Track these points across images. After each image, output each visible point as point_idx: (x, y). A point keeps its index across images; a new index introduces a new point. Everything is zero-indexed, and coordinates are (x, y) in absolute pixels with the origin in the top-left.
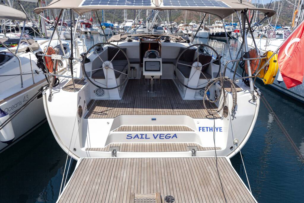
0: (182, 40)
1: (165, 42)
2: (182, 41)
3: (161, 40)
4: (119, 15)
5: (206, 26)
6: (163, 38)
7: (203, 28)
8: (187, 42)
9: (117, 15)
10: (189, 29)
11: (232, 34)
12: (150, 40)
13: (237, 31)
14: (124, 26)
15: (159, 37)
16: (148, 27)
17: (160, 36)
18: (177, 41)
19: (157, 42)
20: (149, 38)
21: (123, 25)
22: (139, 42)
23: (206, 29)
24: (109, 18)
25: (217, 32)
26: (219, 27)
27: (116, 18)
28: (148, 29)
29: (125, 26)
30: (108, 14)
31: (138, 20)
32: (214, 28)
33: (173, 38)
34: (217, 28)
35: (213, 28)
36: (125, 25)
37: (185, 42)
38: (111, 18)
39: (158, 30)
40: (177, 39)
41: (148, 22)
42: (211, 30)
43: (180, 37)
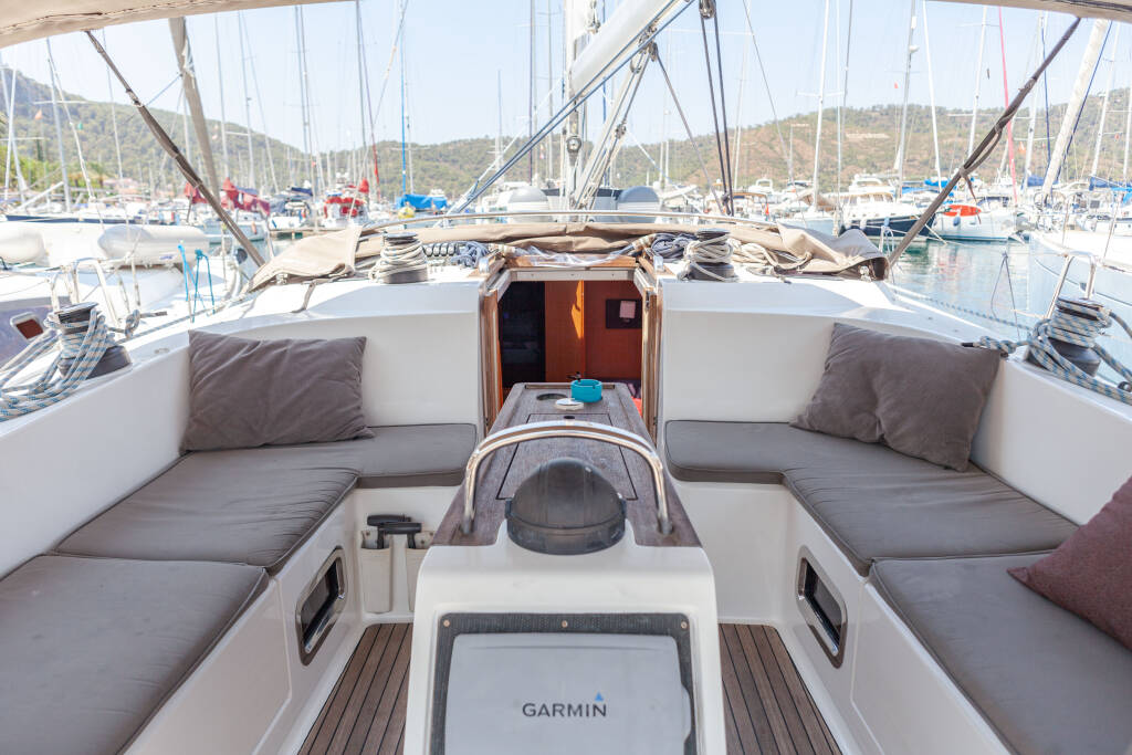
0: (816, 254)
1: (692, 275)
2: (816, 265)
3: (658, 260)
4: (477, 169)
5: (825, 196)
6: (672, 246)
7: (814, 203)
8: (864, 270)
9: (469, 170)
10: (749, 210)
11: (939, 222)
12: (571, 260)
13: (959, 211)
14: (492, 206)
15: (641, 241)
16: (569, 188)
17: (650, 232)
18: (783, 266)
19: (622, 276)
20: (566, 249)
21: (490, 203)
22: (481, 279)
23: (824, 206)
24: (440, 182)
25: (871, 217)
26: (879, 197)
27: (465, 181)
28: (572, 199)
29: (497, 206)
30: (437, 167)
31: (543, 179)
32: (859, 200)
33: (744, 243)
34: (872, 199)
35: (853, 200)
36: (495, 202)
37: (853, 272)
38: (448, 180)
39: (625, 201)
40: (780, 255)
41: (573, 161)
42: (847, 208)
43: (803, 240)
